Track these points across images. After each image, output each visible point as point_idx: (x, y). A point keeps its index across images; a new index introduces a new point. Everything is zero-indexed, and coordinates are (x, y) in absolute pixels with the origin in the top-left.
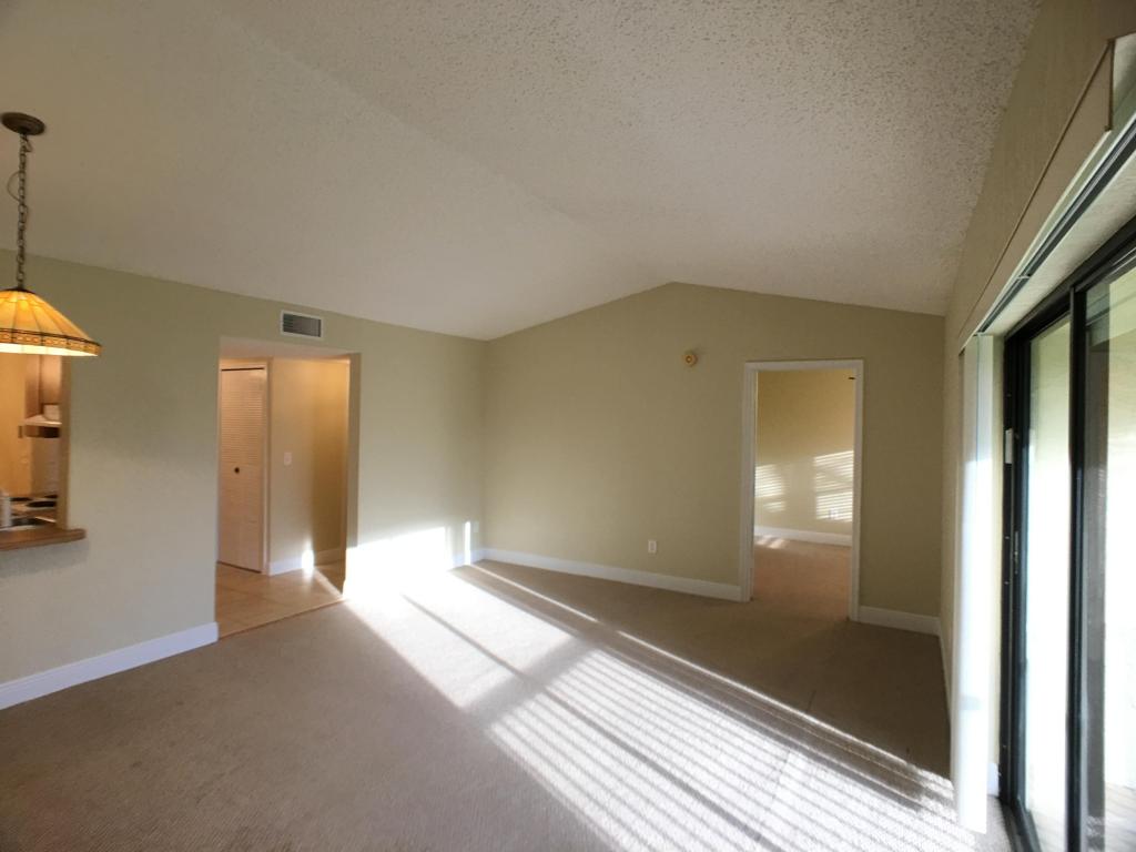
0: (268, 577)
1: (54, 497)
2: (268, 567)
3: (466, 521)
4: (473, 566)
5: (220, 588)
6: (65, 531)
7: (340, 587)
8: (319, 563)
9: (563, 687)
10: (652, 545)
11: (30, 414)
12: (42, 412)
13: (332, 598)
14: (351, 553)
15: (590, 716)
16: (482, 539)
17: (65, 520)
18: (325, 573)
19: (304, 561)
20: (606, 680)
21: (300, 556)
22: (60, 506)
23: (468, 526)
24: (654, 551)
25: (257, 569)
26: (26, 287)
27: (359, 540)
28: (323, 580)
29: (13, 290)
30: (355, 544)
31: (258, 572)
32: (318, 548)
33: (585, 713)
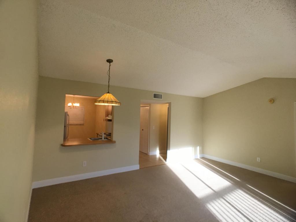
0: (149, 155)
1: (111, 134)
2: (149, 153)
3: (198, 146)
4: (200, 159)
5: (140, 157)
6: (112, 141)
7: (166, 160)
8: (161, 153)
9: (229, 198)
10: (259, 159)
11: (106, 117)
12: (108, 116)
13: (163, 162)
14: (168, 151)
15: (239, 209)
16: (202, 151)
17: (112, 138)
18: (162, 156)
19: (157, 153)
20: (244, 199)
21: (156, 151)
22: (111, 136)
23: (198, 148)
24: (260, 161)
25: (147, 153)
26: (109, 92)
27: (170, 149)
28: (162, 158)
29: (108, 93)
30: (169, 150)
31: (147, 154)
32: (160, 150)
33: (237, 208)
